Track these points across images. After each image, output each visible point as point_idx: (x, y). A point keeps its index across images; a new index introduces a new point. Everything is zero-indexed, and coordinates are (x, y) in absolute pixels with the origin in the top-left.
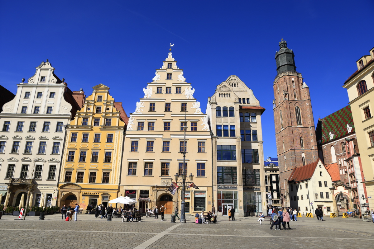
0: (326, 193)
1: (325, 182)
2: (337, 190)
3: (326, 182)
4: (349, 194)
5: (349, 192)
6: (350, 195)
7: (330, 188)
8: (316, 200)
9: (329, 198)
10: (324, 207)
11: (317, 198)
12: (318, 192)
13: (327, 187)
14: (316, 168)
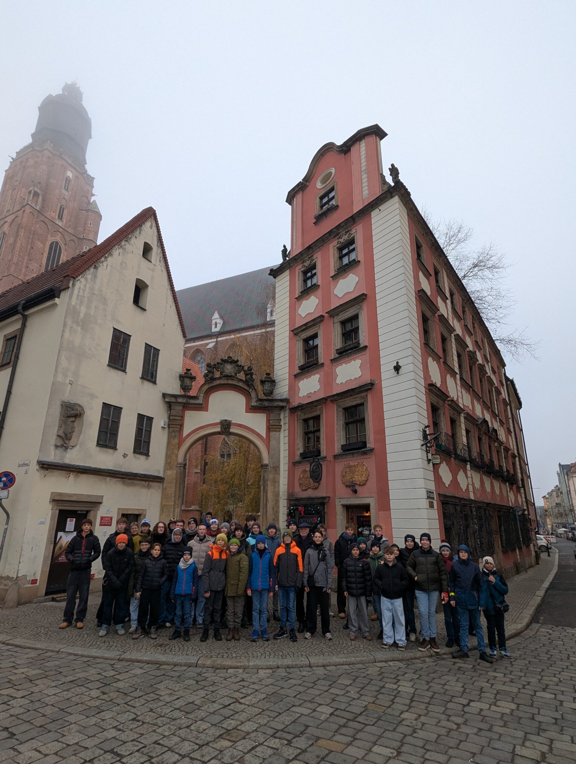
0: (141, 417)
1: (148, 348)
2: (206, 409)
3: (157, 351)
4: (267, 441)
5: (269, 429)
6: (273, 443)
7: (164, 395)
8: (59, 451)
9: (147, 455)
10: (102, 512)
11: (72, 442)
12: (93, 396)
13: (154, 383)
14: (123, 243)
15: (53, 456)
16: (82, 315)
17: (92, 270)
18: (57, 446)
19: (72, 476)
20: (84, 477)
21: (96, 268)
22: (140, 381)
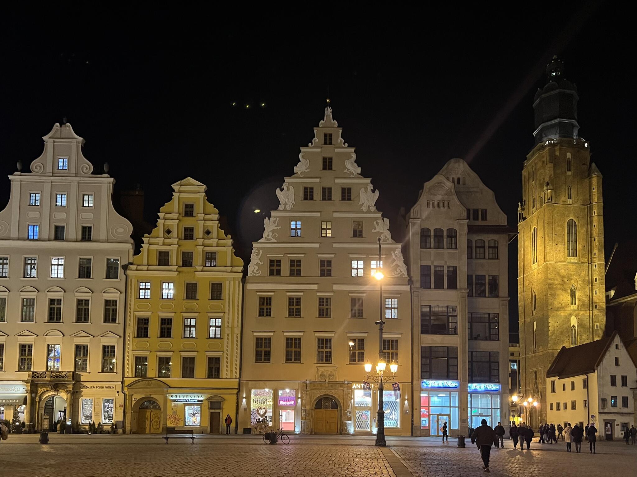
0: (623, 397)
1: (623, 377)
7: (631, 389)
8: (603, 410)
9: (627, 407)
10: (616, 423)
11: (605, 407)
12: (608, 395)
13: (627, 386)
14: (609, 349)
15: (601, 411)
16: (601, 376)
17: (601, 362)
18: (602, 409)
19: (607, 414)
20: (609, 415)
21: (602, 361)
22: (621, 387)
